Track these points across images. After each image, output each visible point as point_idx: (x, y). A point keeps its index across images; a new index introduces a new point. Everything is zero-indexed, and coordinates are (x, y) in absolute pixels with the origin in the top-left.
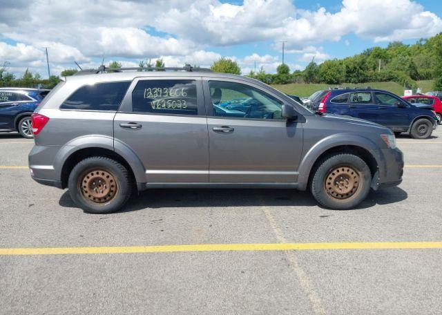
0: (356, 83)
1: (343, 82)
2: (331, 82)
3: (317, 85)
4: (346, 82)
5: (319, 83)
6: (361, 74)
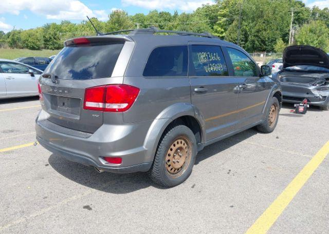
0: (53, 50)
1: (42, 48)
2: (33, 48)
3: (21, 50)
4: (45, 48)
5: (23, 48)
6: (56, 43)
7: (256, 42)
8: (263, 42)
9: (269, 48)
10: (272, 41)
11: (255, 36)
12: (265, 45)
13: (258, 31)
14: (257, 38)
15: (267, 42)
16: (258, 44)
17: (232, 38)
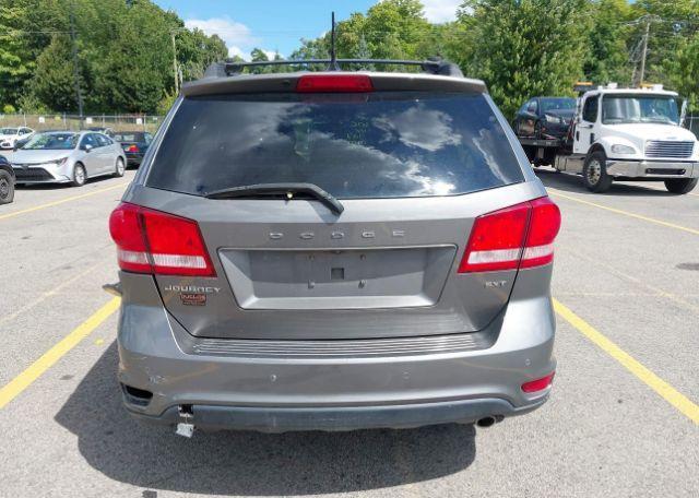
7: (115, 92)
8: (131, 91)
9: (145, 105)
10: (148, 92)
11: (109, 78)
12: (136, 98)
13: (115, 69)
14: (114, 83)
15: (138, 93)
16: (120, 96)
17: (53, 79)
